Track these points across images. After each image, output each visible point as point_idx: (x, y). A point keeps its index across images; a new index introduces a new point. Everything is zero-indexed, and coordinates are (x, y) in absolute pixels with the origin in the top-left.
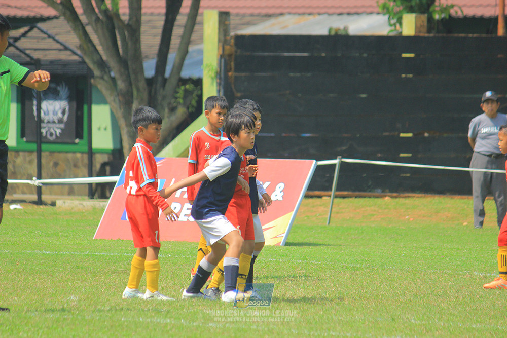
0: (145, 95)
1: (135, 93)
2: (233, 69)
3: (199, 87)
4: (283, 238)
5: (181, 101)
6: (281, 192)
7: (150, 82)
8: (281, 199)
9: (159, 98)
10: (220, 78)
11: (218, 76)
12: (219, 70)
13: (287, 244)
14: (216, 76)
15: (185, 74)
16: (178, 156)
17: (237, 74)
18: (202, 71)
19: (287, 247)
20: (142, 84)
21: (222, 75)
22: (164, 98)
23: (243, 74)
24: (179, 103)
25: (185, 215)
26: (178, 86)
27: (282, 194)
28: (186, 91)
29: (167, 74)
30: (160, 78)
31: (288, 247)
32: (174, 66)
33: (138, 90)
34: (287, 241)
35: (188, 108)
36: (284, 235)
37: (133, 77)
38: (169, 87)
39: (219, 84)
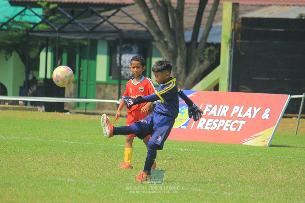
0: (185, 52)
1: (179, 51)
2: (240, 38)
3: (218, 48)
4: (269, 142)
5: (207, 56)
6: (268, 114)
7: (188, 44)
8: (267, 118)
9: (193, 54)
10: (232, 43)
11: (231, 42)
12: (231, 38)
13: (271, 146)
14: (229, 42)
15: (209, 40)
16: (204, 90)
17: (242, 41)
18: (220, 39)
19: (270, 147)
20: (183, 46)
21: (233, 41)
22: (196, 54)
23: (246, 41)
24: (205, 58)
25: (208, 126)
26: (205, 47)
27: (269, 115)
28: (210, 51)
29: (199, 40)
30: (194, 43)
31: (272, 147)
32: (203, 35)
33: (181, 49)
34: (271, 144)
35: (210, 61)
36: (269, 140)
37: (178, 41)
38: (200, 48)
39: (231, 47)
